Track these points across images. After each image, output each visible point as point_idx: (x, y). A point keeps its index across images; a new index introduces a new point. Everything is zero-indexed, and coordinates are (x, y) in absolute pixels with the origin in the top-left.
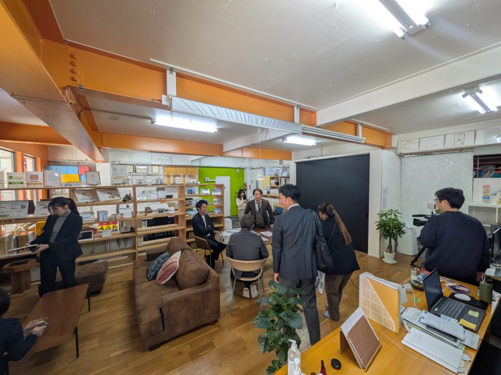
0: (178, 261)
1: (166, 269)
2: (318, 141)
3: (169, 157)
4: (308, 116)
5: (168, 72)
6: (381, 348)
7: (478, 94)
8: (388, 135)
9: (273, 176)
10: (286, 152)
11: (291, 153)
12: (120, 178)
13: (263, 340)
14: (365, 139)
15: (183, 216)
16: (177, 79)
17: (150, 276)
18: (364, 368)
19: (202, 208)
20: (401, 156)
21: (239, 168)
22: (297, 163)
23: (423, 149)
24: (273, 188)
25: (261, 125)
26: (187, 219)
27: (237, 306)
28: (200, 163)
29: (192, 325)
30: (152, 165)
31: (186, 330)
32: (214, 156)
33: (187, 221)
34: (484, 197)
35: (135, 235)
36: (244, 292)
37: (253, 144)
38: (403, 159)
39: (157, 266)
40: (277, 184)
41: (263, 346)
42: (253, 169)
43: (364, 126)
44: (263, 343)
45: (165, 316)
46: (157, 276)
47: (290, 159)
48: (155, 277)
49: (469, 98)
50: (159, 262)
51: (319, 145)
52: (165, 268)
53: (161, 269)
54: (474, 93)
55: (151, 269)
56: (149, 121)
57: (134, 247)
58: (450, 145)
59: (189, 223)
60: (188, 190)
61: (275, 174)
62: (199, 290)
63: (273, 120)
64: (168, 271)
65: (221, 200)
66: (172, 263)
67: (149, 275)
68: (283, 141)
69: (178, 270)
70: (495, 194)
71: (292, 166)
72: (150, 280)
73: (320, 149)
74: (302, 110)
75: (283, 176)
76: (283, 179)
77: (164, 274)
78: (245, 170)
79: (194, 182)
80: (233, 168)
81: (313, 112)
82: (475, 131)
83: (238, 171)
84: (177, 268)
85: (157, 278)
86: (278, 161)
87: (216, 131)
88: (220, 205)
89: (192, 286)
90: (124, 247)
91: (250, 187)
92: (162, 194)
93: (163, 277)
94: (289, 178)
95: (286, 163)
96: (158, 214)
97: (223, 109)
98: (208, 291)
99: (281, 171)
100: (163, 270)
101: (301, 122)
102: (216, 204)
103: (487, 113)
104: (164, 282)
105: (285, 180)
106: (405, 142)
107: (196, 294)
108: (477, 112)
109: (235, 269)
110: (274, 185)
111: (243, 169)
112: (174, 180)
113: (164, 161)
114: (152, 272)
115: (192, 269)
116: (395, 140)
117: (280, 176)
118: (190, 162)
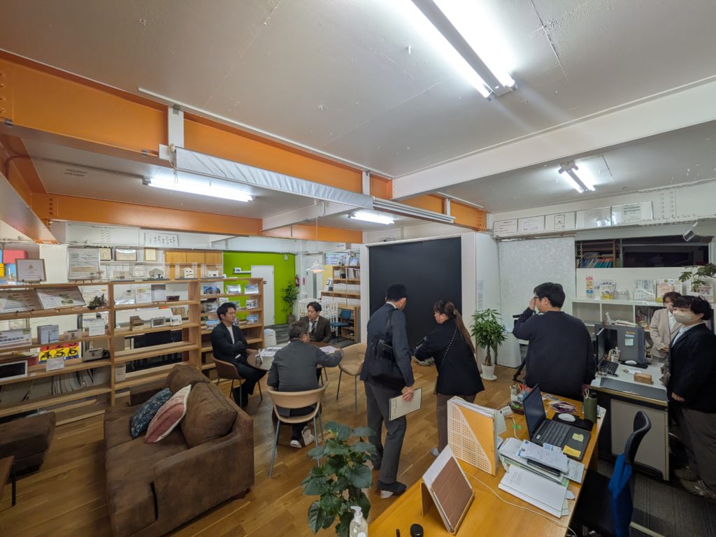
0: (185, 401)
1: (165, 417)
2: (395, 219)
3: (176, 237)
4: (381, 186)
5: (171, 111)
6: (474, 498)
7: (574, 170)
8: (482, 213)
9: (338, 265)
10: (355, 232)
11: (362, 234)
12: (83, 269)
13: (314, 513)
14: (454, 218)
15: (196, 328)
16: (185, 121)
17: (135, 431)
18: (452, 531)
19: (228, 315)
20: (498, 240)
21: (287, 254)
22: (370, 248)
23: (522, 232)
24: (338, 282)
25: (315, 195)
26: (203, 332)
28: (227, 245)
29: (207, 502)
30: (145, 248)
32: (248, 236)
34: (587, 291)
35: (110, 363)
37: (307, 221)
38: (500, 244)
39: (149, 412)
40: (343, 276)
41: (315, 521)
42: (309, 254)
43: (452, 202)
44: (315, 517)
45: (159, 497)
46: (149, 429)
47: (360, 242)
48: (143, 431)
49: (565, 175)
50: (152, 407)
51: (397, 224)
52: (162, 415)
53: (155, 420)
54: (570, 169)
55: (137, 418)
56: (141, 181)
57: (108, 383)
58: (550, 228)
59: (206, 339)
60: (204, 287)
61: (340, 263)
62: (220, 444)
63: (333, 189)
64: (167, 419)
65: (259, 301)
66: (175, 406)
67: (133, 429)
68: (349, 217)
69: (185, 416)
70: (598, 288)
71: (363, 251)
72: (135, 438)
73: (400, 229)
74: (372, 176)
75: (351, 265)
76: (351, 270)
77: (160, 425)
78: (296, 257)
79: (215, 275)
80: (279, 253)
81: (387, 181)
82: (575, 212)
83: (286, 257)
84: (184, 414)
85: (148, 433)
86: (344, 244)
87: (251, 199)
88: (258, 310)
89: (209, 439)
90: (88, 385)
91: (304, 281)
92: (161, 295)
93: (158, 431)
94: (359, 268)
95: (355, 247)
96: (153, 326)
97: (259, 170)
98: (235, 445)
99: (348, 259)
100: (159, 418)
101: (372, 193)
102: (251, 307)
103: (585, 192)
105: (355, 271)
106: (501, 223)
107: (214, 452)
108: (574, 191)
109: (278, 407)
110: (339, 279)
111: (295, 255)
112: (182, 272)
113: (165, 242)
114: (140, 423)
115: (208, 413)
116: (490, 219)
117: (347, 265)
118: (210, 244)
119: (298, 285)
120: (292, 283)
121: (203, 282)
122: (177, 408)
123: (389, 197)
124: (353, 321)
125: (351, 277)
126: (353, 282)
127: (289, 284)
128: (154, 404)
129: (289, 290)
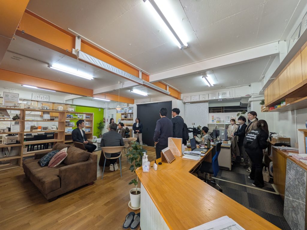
1: (58, 157)
2: (149, 94)
3: (48, 97)
5: (77, 38)
7: (206, 77)
8: (179, 93)
9: (123, 113)
10: (131, 99)
11: (134, 101)
12: (11, 102)
14: (170, 93)
15: (61, 132)
17: (43, 164)
20: (185, 103)
21: (100, 108)
22: (138, 105)
23: (192, 101)
24: (123, 120)
25: (124, 75)
31: (76, 187)
33: (66, 136)
34: (212, 121)
36: (111, 167)
39: (49, 157)
40: (126, 117)
42: (110, 109)
43: (169, 87)
46: (50, 163)
47: (133, 103)
48: (47, 165)
49: (204, 79)
51: (149, 97)
53: (53, 159)
54: (205, 77)
55: (43, 160)
56: (47, 65)
58: (201, 99)
61: (124, 112)
62: (85, 163)
64: (59, 158)
65: (91, 123)
67: (41, 164)
68: (130, 91)
69: (67, 157)
70: (215, 119)
71: (135, 106)
72: (43, 167)
73: (149, 99)
74: (143, 73)
75: (129, 112)
76: (129, 115)
77: (56, 160)
78: (104, 110)
79: (72, 110)
80: (97, 108)
81: (147, 76)
82: (209, 94)
83: (100, 110)
84: (67, 155)
85: (49, 165)
86: (126, 104)
87: (93, 79)
88: (90, 126)
89: (80, 162)
91: (107, 120)
93: (54, 163)
94: (133, 113)
95: (131, 105)
99: (128, 110)
100: (55, 158)
102: (87, 125)
103: (210, 86)
104: (55, 166)
105: (131, 115)
106: (186, 97)
108: (207, 86)
109: (105, 152)
110: (124, 118)
112: (58, 108)
113: (43, 98)
114: (45, 161)
116: (182, 96)
117: (127, 113)
118: (65, 101)
119: (104, 122)
120: (102, 121)
121: (67, 113)
122: (63, 154)
123: (148, 81)
124: (129, 135)
125: (129, 117)
126: (129, 120)
128: (51, 154)
129: (100, 124)
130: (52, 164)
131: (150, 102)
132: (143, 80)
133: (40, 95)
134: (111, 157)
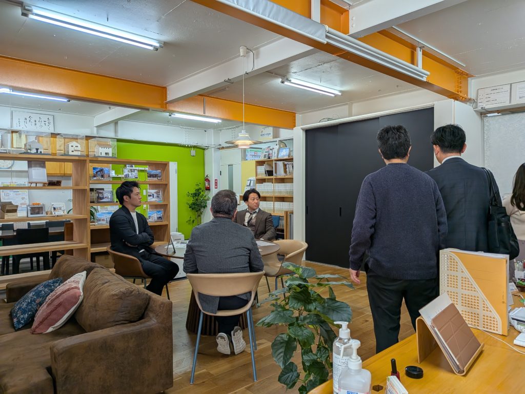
0: (80, 286)
1: (56, 303)
3: (51, 118)
8: (462, 75)
9: (262, 159)
11: (295, 117)
13: (282, 345)
14: (428, 73)
15: (82, 222)
17: (19, 322)
18: (460, 372)
20: (483, 114)
21: (195, 147)
22: (308, 132)
23: (517, 101)
24: (261, 181)
27: (204, 370)
28: (116, 132)
30: (13, 132)
33: (94, 232)
36: (219, 341)
38: (486, 119)
39: (34, 301)
40: (270, 173)
42: (223, 148)
43: (425, 54)
46: (36, 318)
47: (292, 126)
48: (29, 323)
50: (38, 294)
52: (53, 301)
53: (44, 306)
55: (19, 308)
60: (94, 169)
61: (265, 156)
62: (131, 328)
64: (60, 305)
65: (163, 194)
66: (68, 290)
67: (15, 320)
68: (283, 82)
69: (82, 302)
71: (297, 136)
72: (19, 329)
73: (347, 107)
75: (280, 157)
76: (280, 164)
77: (52, 312)
78: (206, 152)
79: (107, 155)
80: (184, 146)
81: (342, 11)
83: (193, 152)
84: (80, 299)
85: (35, 324)
86: (270, 130)
87: (158, 45)
88: (162, 203)
91: (216, 184)
92: (39, 174)
93: (48, 320)
94: (291, 160)
95: (285, 134)
96: (30, 215)
98: (150, 331)
99: (276, 150)
100: (49, 305)
102: (154, 200)
104: (50, 329)
105: (285, 166)
106: (489, 91)
107: (124, 336)
109: (200, 294)
110: (264, 176)
111: (204, 149)
113: (38, 124)
114: (23, 313)
115: (113, 293)
116: (473, 87)
117: (274, 158)
118: (95, 129)
119: (208, 189)
120: (201, 186)
121: (92, 161)
122: (72, 292)
123: (346, 31)
124: (282, 231)
125: (281, 173)
126: (282, 181)
127: (197, 188)
128: (41, 291)
129: (197, 194)
130: (41, 323)
131: (350, 115)
132: (327, 27)
133: (31, 115)
134: (220, 309)
